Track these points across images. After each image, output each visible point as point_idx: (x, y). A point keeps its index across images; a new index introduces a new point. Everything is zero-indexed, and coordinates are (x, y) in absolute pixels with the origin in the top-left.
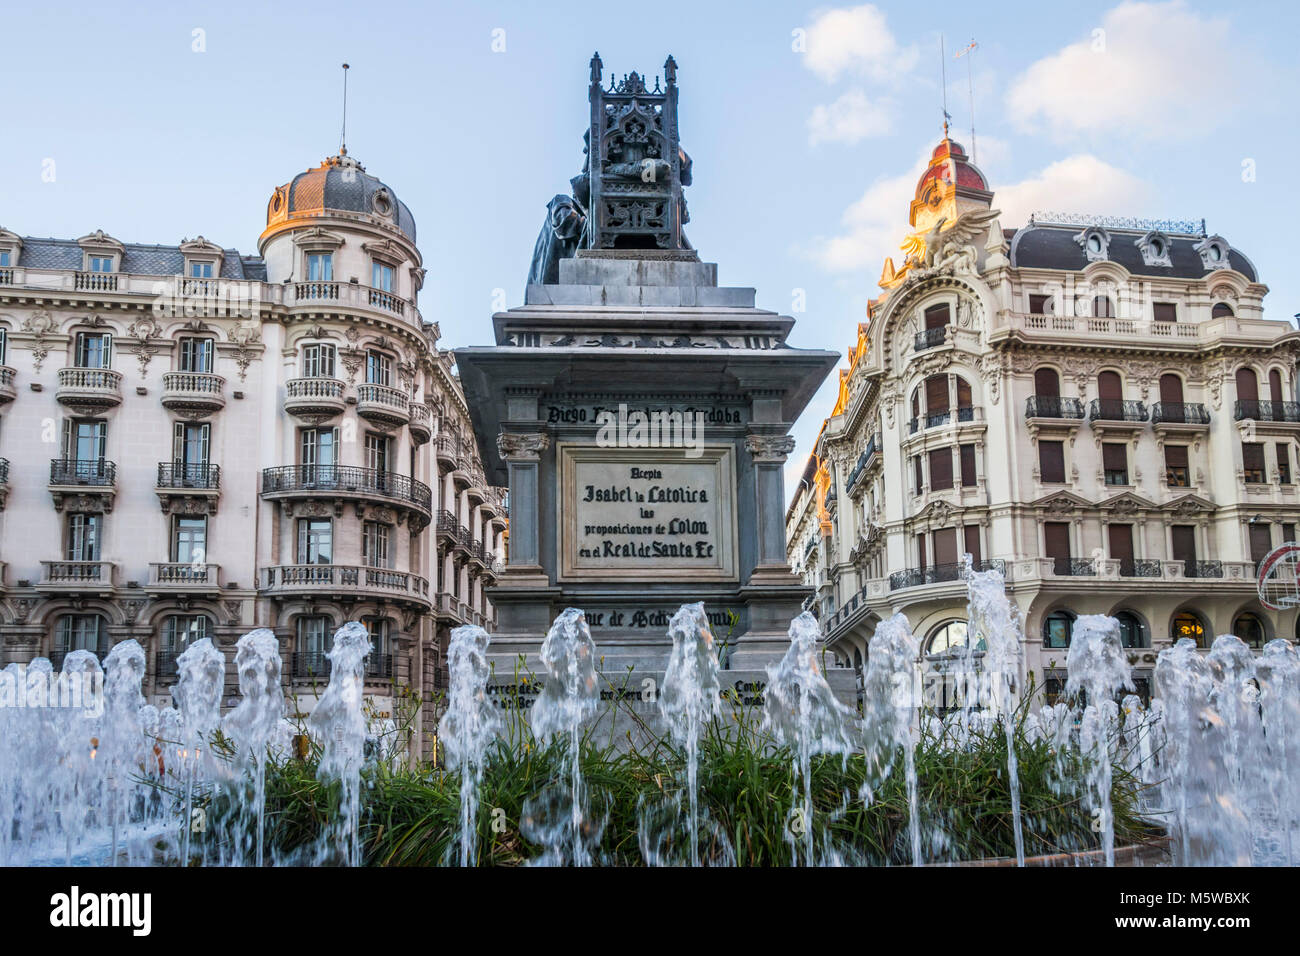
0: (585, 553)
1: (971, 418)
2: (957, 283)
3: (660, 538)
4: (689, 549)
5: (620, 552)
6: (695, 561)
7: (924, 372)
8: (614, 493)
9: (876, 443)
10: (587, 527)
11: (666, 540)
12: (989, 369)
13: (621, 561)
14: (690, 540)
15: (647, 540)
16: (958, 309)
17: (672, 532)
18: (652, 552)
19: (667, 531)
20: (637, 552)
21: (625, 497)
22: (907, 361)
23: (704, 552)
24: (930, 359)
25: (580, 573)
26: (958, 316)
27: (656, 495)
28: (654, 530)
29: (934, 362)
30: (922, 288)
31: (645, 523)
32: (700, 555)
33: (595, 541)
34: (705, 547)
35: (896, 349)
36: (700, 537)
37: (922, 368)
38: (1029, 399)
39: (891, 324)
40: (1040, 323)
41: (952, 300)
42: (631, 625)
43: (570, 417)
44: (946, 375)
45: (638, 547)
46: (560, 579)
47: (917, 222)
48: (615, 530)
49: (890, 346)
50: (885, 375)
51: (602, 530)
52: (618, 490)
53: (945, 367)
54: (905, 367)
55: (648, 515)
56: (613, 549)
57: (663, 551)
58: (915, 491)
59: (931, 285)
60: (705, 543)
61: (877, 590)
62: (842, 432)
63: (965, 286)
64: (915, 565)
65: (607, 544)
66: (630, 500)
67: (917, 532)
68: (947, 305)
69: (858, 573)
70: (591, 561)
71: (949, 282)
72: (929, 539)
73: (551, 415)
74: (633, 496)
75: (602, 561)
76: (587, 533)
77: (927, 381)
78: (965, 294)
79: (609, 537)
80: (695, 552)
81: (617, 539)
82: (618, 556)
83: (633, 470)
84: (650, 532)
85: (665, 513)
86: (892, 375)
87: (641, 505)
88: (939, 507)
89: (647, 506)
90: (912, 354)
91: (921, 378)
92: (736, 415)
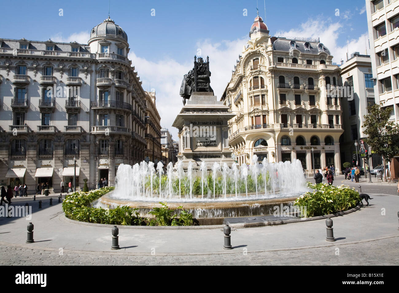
0: (197, 146)
1: (264, 88)
2: (261, 54)
4: (213, 145)
7: (253, 76)
9: (242, 92)
12: (268, 76)
13: (203, 147)
14: (213, 143)
15: (207, 144)
16: (261, 60)
19: (210, 142)
20: (205, 146)
22: (249, 72)
25: (197, 149)
26: (261, 62)
29: (255, 73)
30: (252, 54)
31: (207, 141)
35: (246, 69)
37: (253, 75)
38: (278, 83)
39: (245, 63)
40: (280, 65)
41: (259, 58)
42: (204, 158)
44: (258, 77)
46: (194, 151)
47: (251, 37)
48: (202, 142)
51: (200, 142)
53: (258, 75)
54: (248, 74)
57: (209, 146)
58: (251, 105)
59: (254, 54)
60: (216, 144)
61: (242, 130)
62: (233, 87)
63: (263, 55)
64: (251, 124)
65: (200, 144)
67: (251, 116)
69: (237, 125)
71: (259, 53)
72: (254, 118)
76: (197, 143)
77: (254, 78)
78: (263, 57)
85: (209, 139)
86: (245, 76)
87: (205, 138)
88: (257, 110)
91: (252, 77)
92: (220, 123)
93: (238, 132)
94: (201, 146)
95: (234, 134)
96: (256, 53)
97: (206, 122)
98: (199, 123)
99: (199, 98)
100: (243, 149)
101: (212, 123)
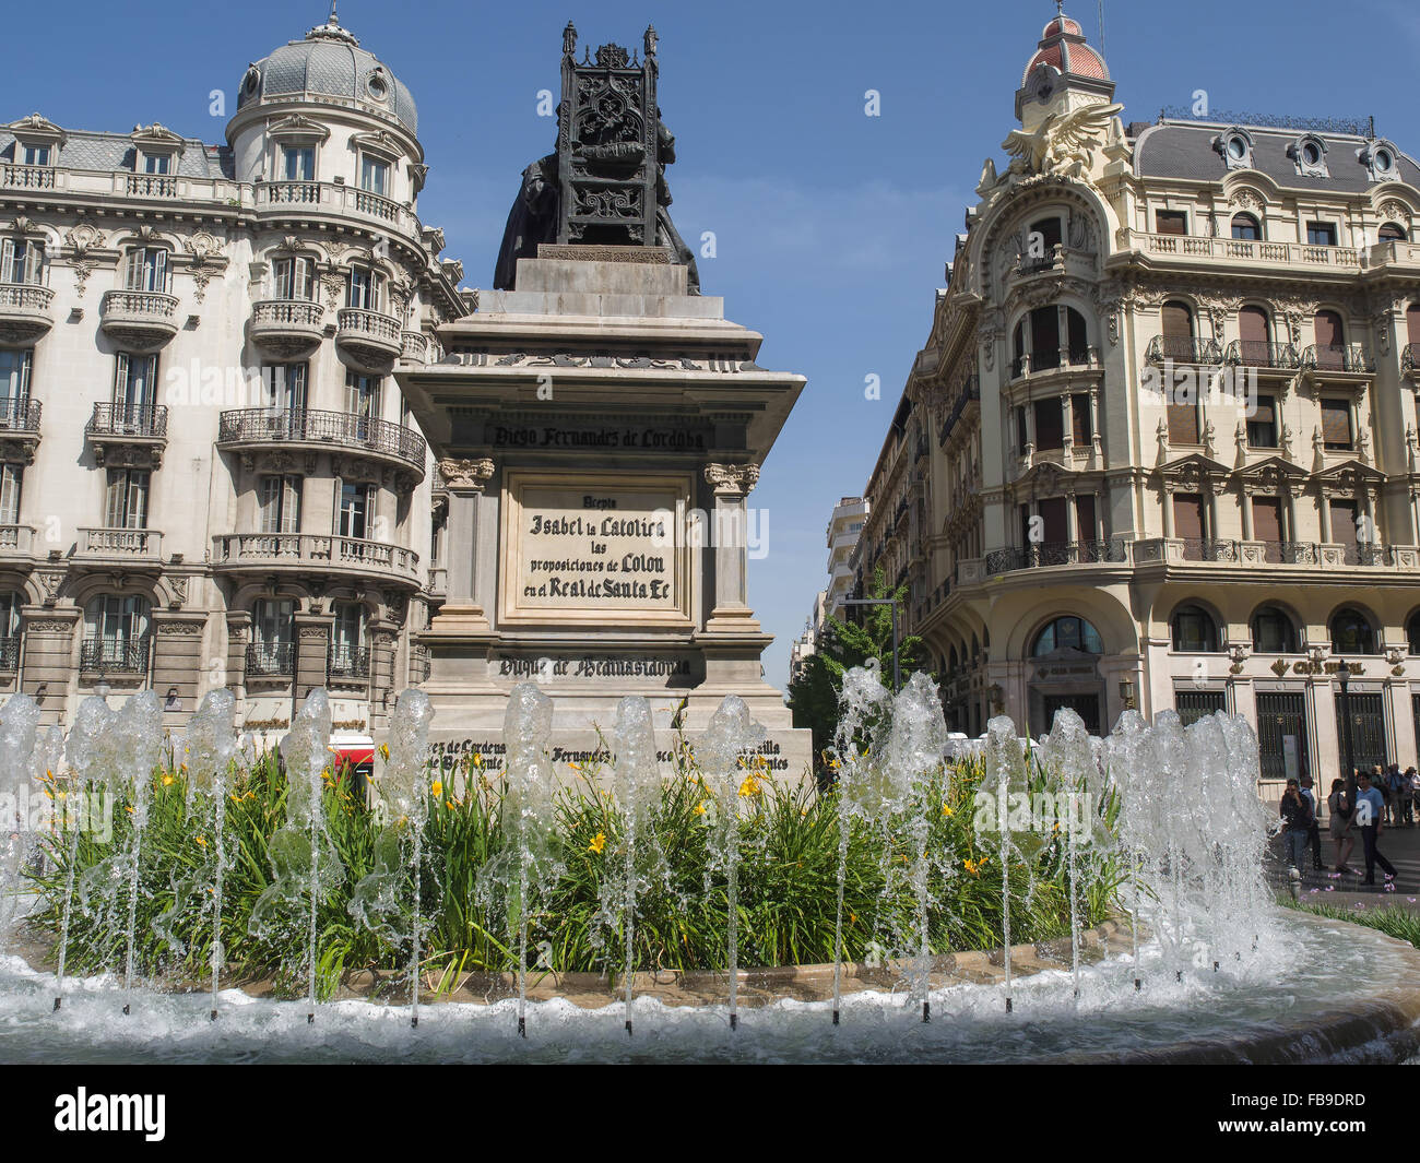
0: (530, 591)
1: (1085, 360)
2: (1069, 193)
3: (611, 576)
4: (643, 587)
5: (568, 590)
6: (648, 602)
7: (1030, 303)
8: (564, 525)
9: (973, 387)
10: (534, 562)
11: (619, 577)
12: (1106, 301)
13: (569, 600)
14: (643, 578)
15: (599, 577)
16: (1070, 225)
17: (626, 569)
18: (602, 591)
19: (620, 567)
20: (586, 591)
21: (575, 528)
22: (1009, 289)
23: (660, 592)
24: (1034, 288)
25: (524, 613)
26: (1070, 235)
27: (609, 528)
28: (605, 566)
29: (1041, 291)
30: (1026, 199)
31: (597, 558)
32: (655, 596)
33: (542, 578)
34: (661, 586)
35: (997, 274)
36: (655, 575)
37: (1027, 297)
38: (1155, 339)
39: (989, 242)
40: (1166, 246)
41: (1063, 214)
42: (576, 674)
43: (519, 439)
44: (1056, 306)
45: (587, 585)
46: (502, 621)
47: (1025, 115)
48: (563, 566)
49: (989, 268)
50: (982, 304)
51: (549, 566)
52: (568, 521)
53: (1053, 297)
54: (1007, 295)
55: (600, 549)
56: (560, 587)
57: (613, 590)
58: (1018, 449)
59: (1037, 195)
60: (661, 582)
61: (970, 573)
62: (936, 369)
63: (1078, 197)
64: (1018, 544)
65: (555, 581)
66: (580, 533)
67: (1021, 502)
68: (1057, 220)
69: (954, 548)
70: (536, 601)
71: (1059, 192)
72: (1033, 510)
73: (499, 436)
74: (584, 528)
75: (548, 601)
76: (533, 569)
77: (1033, 313)
78: (1079, 208)
79: (555, 574)
80: (649, 592)
81: (566, 577)
82: (565, 595)
83: (586, 498)
84: (601, 568)
85: (618, 548)
86: (992, 305)
87: (592, 538)
88: (1045, 472)
89: (599, 539)
90: (1016, 281)
91: (1024, 310)
92: (700, 439)
93: (956, 583)
94: (554, 589)
95: (938, 591)
96: (1048, 192)
97: (599, 433)
98: (548, 437)
99: (569, 276)
100: (980, 665)
101: (639, 440)
